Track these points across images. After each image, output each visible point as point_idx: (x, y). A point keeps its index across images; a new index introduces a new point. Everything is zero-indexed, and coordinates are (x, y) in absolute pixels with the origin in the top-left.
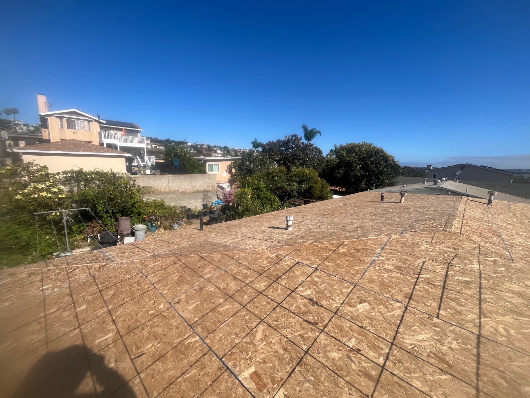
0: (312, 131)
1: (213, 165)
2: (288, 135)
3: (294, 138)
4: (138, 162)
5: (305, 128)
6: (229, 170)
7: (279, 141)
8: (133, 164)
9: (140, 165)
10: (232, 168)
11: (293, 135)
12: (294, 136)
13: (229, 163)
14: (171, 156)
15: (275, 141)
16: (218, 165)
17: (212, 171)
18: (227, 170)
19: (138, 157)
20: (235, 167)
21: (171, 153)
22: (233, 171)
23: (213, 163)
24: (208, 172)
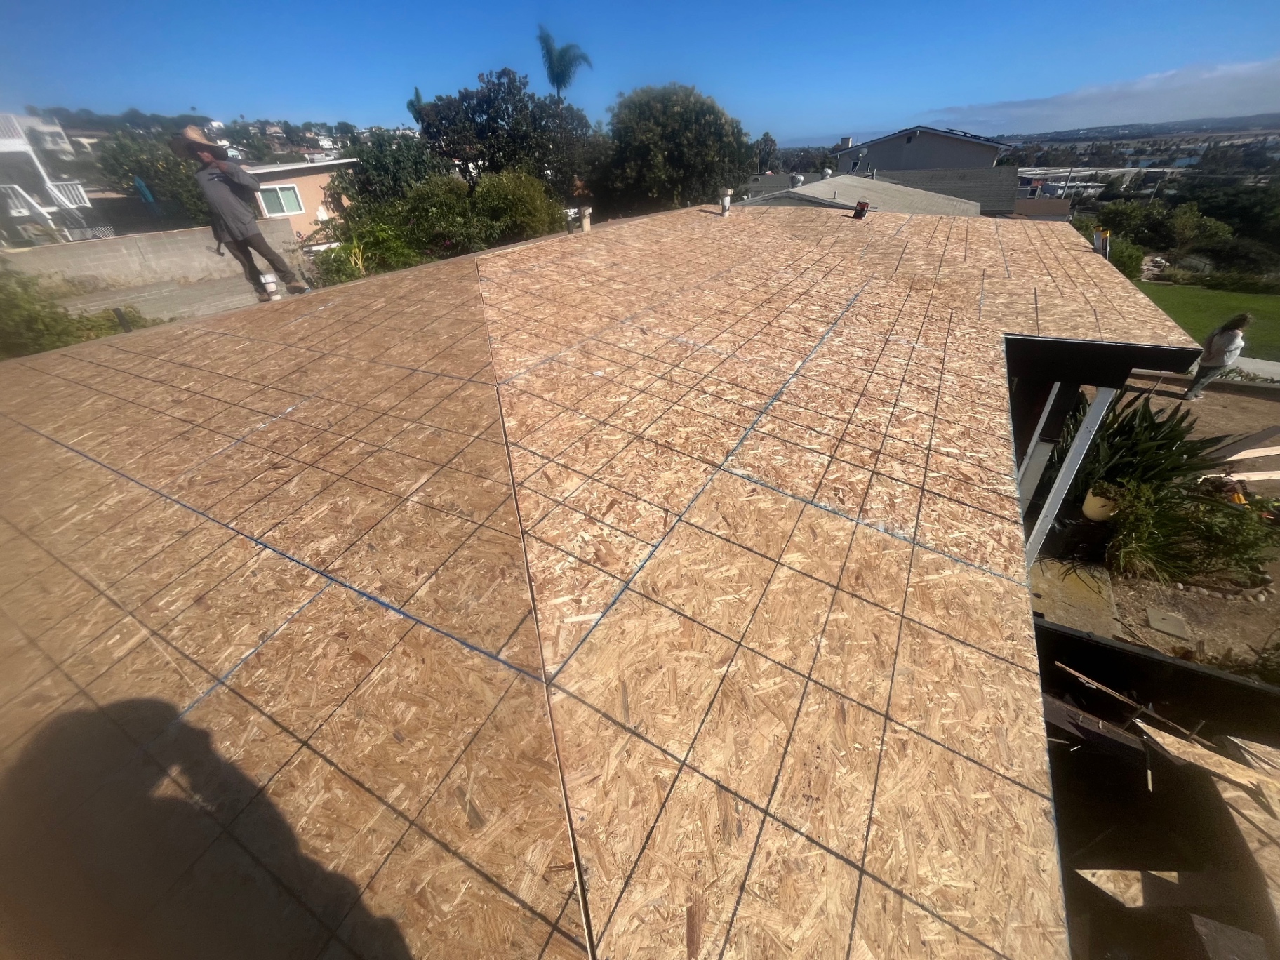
0: (564, 52)
1: (275, 190)
2: (486, 72)
3: (505, 80)
4: (30, 207)
5: (545, 41)
6: (333, 200)
7: (465, 96)
8: (14, 213)
9: (41, 215)
10: (339, 195)
11: (499, 70)
12: (504, 73)
13: (325, 179)
14: (125, 175)
15: (455, 95)
16: (293, 188)
17: (283, 211)
18: (325, 203)
19: (17, 187)
20: (346, 190)
21: (121, 165)
22: (346, 202)
23: (276, 185)
24: (267, 215)
